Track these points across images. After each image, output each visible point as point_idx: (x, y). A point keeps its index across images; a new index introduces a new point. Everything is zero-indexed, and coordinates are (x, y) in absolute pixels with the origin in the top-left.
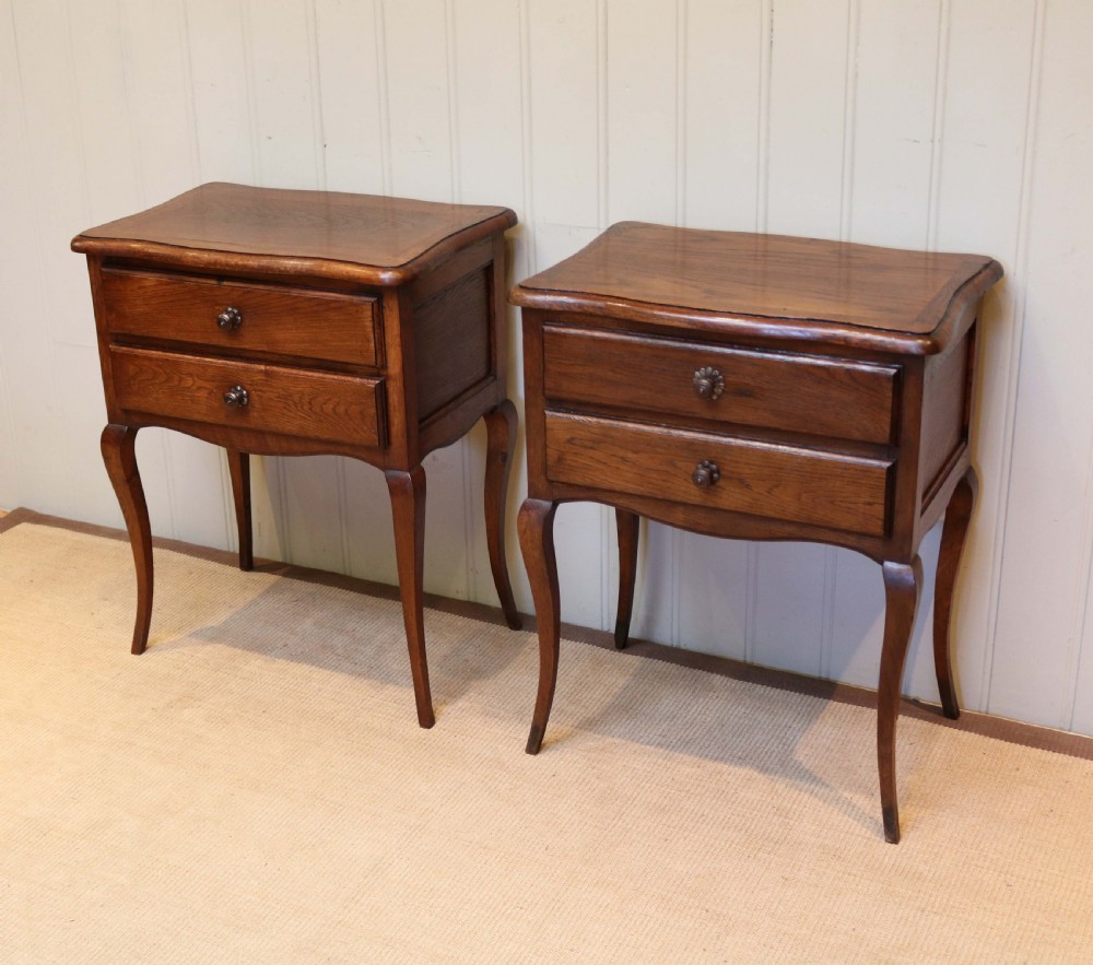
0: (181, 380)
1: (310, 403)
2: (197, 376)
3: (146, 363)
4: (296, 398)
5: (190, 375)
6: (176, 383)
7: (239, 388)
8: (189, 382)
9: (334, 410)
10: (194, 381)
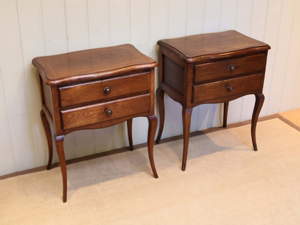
0: (88, 113)
1: (131, 106)
2: (94, 111)
3: (76, 113)
4: (126, 106)
5: (92, 111)
6: (87, 115)
7: (108, 109)
8: (92, 113)
9: (138, 106)
10: (93, 112)
